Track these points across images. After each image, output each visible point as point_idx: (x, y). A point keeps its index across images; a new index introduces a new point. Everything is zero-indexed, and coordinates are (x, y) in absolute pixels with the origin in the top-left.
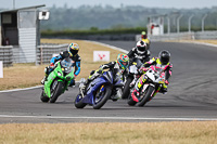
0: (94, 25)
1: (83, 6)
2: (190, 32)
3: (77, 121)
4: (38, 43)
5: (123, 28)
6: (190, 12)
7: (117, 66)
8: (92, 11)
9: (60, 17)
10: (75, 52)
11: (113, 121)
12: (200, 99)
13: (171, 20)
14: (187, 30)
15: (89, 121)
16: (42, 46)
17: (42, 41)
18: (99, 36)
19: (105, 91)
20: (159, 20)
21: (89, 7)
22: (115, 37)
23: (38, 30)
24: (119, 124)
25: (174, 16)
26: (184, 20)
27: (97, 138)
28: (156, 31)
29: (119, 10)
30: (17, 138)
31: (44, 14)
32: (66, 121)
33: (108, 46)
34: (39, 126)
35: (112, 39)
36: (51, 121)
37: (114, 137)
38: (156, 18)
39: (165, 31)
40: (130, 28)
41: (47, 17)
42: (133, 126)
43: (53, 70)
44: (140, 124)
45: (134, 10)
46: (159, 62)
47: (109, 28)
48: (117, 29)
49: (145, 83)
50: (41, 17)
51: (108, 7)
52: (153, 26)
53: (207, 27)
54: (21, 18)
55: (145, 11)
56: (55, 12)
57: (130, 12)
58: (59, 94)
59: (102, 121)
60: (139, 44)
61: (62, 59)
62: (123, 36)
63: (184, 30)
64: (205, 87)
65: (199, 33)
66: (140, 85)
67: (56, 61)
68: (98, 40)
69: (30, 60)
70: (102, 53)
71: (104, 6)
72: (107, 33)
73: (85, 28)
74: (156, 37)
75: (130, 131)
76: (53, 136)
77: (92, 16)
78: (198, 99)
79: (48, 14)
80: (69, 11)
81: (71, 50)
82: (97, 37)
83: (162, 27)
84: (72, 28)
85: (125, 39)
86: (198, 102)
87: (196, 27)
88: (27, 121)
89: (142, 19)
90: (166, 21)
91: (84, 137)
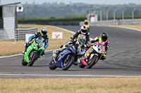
0: (52, 16)
1: (45, 3)
2: (115, 20)
3: (42, 77)
4: (16, 27)
5: (71, 17)
6: (114, 7)
7: (78, 43)
8: (51, 7)
9: (30, 10)
10: (45, 33)
11: (65, 77)
12: (122, 63)
13: (103, 12)
14: (113, 19)
15: (49, 77)
16: (18, 29)
17: (19, 26)
18: (56, 22)
19: (70, 59)
20: (95, 12)
21: (49, 4)
22: (66, 23)
23: (16, 18)
24: (69, 79)
25: (104, 9)
26: (111, 12)
27: (55, 89)
28: (93, 20)
29: (68, 6)
30: (3, 88)
31: (20, 8)
32: (34, 77)
33: (62, 29)
34: (17, 80)
35: (64, 24)
36: (25, 77)
37: (66, 88)
38: (93, 11)
39: (99, 19)
40: (75, 17)
41: (22, 10)
42: (78, 81)
43: (30, 44)
44: (83, 79)
45: (78, 6)
46: (100, 39)
47: (62, 17)
48: (67, 18)
49: (92, 53)
50: (18, 10)
51: (61, 3)
52: (91, 16)
53: (126, 17)
54: (5, 11)
55: (86, 7)
56: (27, 7)
57: (76, 7)
58: (34, 60)
59: (57, 77)
60: (82, 28)
61: (36, 37)
62: (71, 22)
63: (111, 18)
64: (125, 55)
65: (120, 20)
66: (88, 55)
67: (32, 39)
68: (55, 25)
69: (10, 38)
70: (57, 33)
71: (59, 3)
72: (61, 20)
73: (47, 17)
74: (93, 23)
75: (76, 84)
76: (26, 87)
77: (51, 9)
78: (120, 63)
79: (22, 8)
80: (36, 6)
81: (42, 32)
82: (54, 23)
83: (96, 17)
84: (38, 17)
85: (73, 24)
86: (120, 65)
87: (118, 17)
88: (9, 78)
89: (84, 11)
90: (99, 13)
91: (46, 88)
